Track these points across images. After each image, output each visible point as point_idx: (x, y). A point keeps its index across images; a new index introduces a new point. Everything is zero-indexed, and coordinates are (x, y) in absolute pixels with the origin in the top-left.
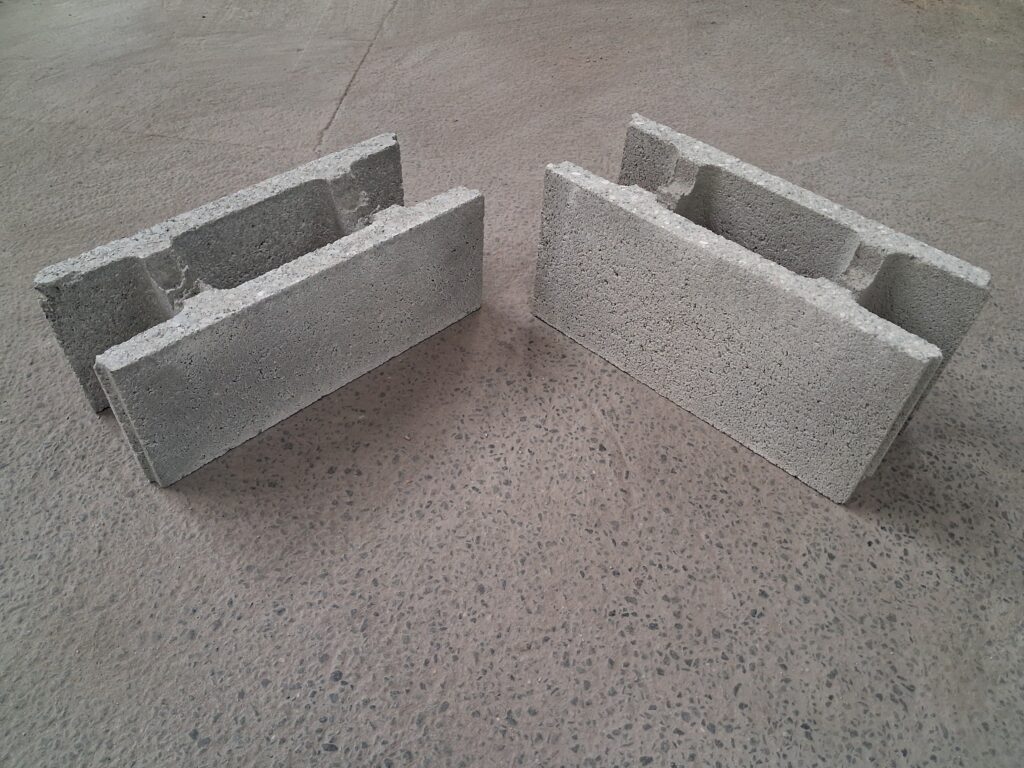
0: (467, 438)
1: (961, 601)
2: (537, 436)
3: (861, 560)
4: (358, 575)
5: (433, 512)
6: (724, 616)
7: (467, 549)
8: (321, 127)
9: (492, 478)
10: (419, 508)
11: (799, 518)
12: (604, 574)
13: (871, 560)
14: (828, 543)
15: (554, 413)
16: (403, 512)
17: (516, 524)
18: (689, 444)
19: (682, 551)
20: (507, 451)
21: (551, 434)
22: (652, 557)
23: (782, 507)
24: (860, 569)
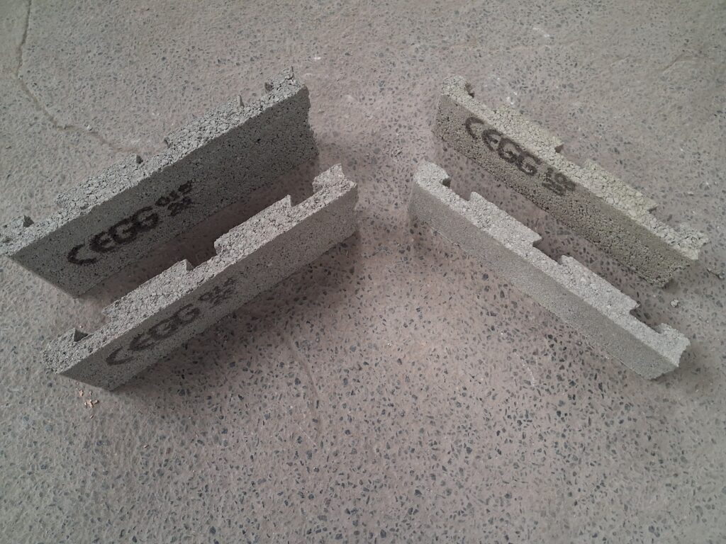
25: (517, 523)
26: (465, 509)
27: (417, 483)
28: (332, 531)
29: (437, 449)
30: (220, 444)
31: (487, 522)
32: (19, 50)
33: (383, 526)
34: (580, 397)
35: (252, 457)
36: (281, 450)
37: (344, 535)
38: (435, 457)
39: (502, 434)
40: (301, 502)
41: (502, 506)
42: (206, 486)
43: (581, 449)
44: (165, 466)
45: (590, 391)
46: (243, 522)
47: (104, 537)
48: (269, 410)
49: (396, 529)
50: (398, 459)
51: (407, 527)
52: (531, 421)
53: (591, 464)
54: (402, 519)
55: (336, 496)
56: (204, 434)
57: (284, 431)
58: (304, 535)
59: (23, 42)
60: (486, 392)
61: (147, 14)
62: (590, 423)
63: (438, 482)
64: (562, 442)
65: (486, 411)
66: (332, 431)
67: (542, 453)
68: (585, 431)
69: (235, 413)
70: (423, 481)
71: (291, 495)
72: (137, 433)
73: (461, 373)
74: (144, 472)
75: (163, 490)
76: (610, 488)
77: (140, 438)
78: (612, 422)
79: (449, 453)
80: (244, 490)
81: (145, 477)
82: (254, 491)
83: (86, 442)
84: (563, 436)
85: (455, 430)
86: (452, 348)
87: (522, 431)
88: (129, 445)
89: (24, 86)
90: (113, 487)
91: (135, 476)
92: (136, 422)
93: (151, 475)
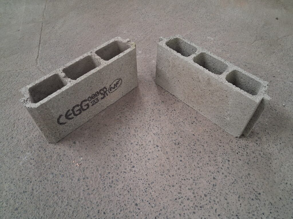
0: (117, 156)
1: (265, 163)
2: (137, 148)
3: (236, 159)
4: (98, 212)
5: (114, 184)
6: (206, 189)
7: (128, 193)
8: (36, 58)
9: (128, 167)
10: (109, 184)
11: (217, 151)
12: (170, 188)
13: (239, 158)
14: (227, 157)
15: (140, 139)
16: (105, 187)
17: (140, 180)
18: (181, 137)
19: (189, 173)
20: (130, 156)
21: (141, 146)
22: (181, 177)
23: (211, 149)
24: (237, 162)
25: (256, 184)
26: (234, 182)
27: (213, 175)
28: (185, 197)
29: (217, 162)
30: (133, 172)
31: (244, 185)
32: (36, 60)
33: (204, 192)
34: (262, 138)
35: (146, 175)
36: (157, 170)
37: (190, 198)
38: (216, 165)
39: (239, 153)
40: (170, 189)
41: (248, 178)
42: (130, 188)
43: (270, 155)
44: (112, 183)
45: (265, 135)
46: (149, 200)
47: (91, 214)
48: (149, 157)
49: (210, 193)
50: (203, 168)
51: (214, 191)
52: (248, 148)
53: (275, 159)
54: (211, 189)
55: (183, 184)
56: (126, 169)
57: (157, 163)
58: (174, 201)
59: (38, 58)
60: (229, 141)
61: (80, 46)
62: (269, 145)
63: (221, 174)
64: (262, 153)
65: (230, 147)
66: (175, 161)
67: (256, 158)
68: (269, 148)
69: (136, 160)
70: (215, 174)
71: (165, 186)
72: (98, 173)
73: (217, 136)
74: (104, 186)
75: (113, 192)
76: (285, 167)
77: (100, 174)
78: (277, 144)
79: (222, 163)
80: (146, 188)
81: (105, 188)
82: (150, 187)
83: (78, 179)
84: (262, 151)
85: (221, 155)
86: (211, 128)
87: (246, 152)
88: (96, 178)
89: (39, 69)
90: (92, 194)
91: (100, 188)
92: (97, 169)
93: (107, 187)
